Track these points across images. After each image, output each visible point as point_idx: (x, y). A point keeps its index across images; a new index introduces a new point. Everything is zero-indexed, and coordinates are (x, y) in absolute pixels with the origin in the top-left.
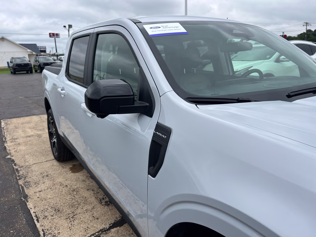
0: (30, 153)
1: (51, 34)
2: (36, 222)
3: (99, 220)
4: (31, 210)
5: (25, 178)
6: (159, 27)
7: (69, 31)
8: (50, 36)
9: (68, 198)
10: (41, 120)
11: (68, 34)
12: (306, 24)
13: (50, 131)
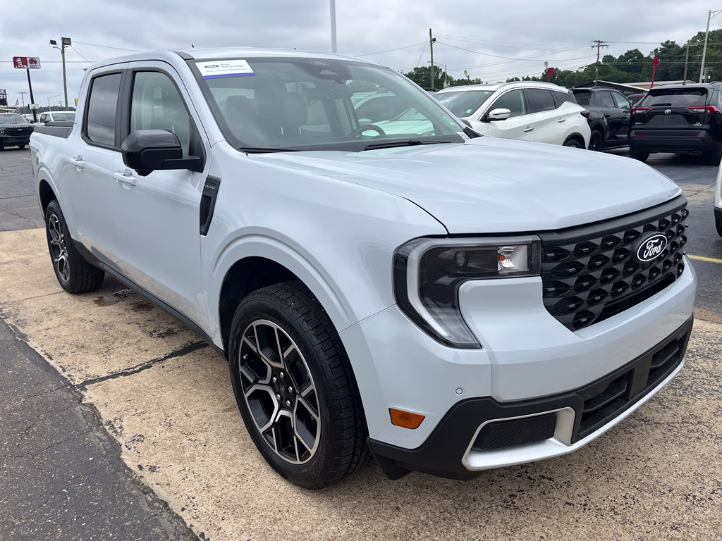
0: (15, 285)
1: (19, 60)
2: (48, 360)
3: (149, 352)
4: (36, 349)
5: (15, 316)
6: (217, 66)
7: (63, 52)
8: (16, 64)
9: (96, 334)
10: (23, 237)
11: (62, 61)
12: (597, 44)
13: (52, 242)
